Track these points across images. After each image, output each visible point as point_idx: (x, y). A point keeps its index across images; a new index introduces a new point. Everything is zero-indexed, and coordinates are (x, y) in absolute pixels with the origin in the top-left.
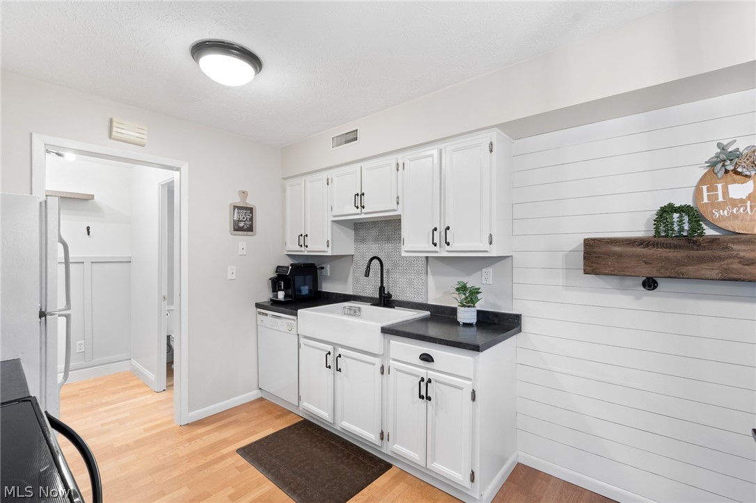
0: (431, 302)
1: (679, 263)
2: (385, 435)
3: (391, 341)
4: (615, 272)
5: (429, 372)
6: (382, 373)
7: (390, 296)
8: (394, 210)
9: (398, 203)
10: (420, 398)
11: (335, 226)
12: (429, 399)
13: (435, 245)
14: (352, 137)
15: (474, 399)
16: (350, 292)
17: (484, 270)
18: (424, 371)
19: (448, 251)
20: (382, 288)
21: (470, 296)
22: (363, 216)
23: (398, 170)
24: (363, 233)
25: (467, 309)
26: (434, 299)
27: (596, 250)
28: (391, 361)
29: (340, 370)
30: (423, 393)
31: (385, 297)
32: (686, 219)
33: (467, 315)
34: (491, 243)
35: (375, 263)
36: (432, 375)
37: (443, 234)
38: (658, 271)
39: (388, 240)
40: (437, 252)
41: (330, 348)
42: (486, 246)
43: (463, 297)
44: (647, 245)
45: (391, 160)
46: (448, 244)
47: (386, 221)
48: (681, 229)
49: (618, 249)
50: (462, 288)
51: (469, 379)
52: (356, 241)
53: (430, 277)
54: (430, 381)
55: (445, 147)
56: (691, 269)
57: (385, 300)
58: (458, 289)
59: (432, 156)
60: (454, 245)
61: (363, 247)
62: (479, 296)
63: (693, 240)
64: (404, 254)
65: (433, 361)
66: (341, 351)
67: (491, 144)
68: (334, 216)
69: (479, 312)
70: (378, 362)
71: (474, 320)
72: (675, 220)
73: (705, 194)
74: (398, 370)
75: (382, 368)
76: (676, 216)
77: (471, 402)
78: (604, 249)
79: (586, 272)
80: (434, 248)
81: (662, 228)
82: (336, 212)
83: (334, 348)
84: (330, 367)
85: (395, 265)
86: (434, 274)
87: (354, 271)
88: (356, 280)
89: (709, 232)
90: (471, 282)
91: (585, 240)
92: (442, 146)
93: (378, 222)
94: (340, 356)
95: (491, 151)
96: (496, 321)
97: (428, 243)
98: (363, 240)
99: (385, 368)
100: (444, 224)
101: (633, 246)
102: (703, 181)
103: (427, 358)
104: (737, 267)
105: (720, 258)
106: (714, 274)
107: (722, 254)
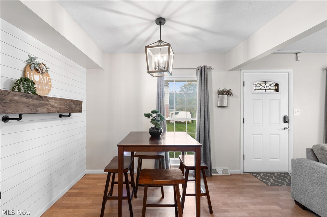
73: (28, 76)
104: (50, 108)
105: (46, 105)
106: (45, 111)
107: (47, 103)
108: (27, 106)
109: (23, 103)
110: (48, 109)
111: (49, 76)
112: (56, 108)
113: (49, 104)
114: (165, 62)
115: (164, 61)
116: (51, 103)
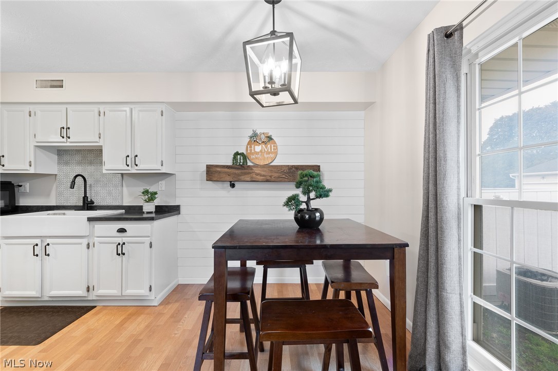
0: (125, 204)
1: (239, 175)
2: (91, 288)
3: (95, 226)
4: (218, 180)
5: (123, 238)
6: (88, 248)
7: (92, 202)
8: (97, 142)
9: (100, 138)
10: (117, 254)
11: (39, 151)
12: (124, 254)
13: (128, 166)
14: (59, 84)
15: (151, 247)
16: (53, 204)
17: (160, 182)
18: (120, 239)
19: (137, 170)
20: (85, 198)
21: (151, 196)
22: (68, 144)
23: (99, 115)
24: (66, 158)
25: (148, 204)
26: (127, 202)
27: (211, 170)
28: (95, 238)
29: (48, 255)
30: (120, 252)
31: (88, 204)
32: (242, 157)
33: (149, 207)
34: (162, 165)
35: (79, 179)
36: (125, 240)
37: (133, 159)
38: (232, 179)
39: (91, 163)
40: (129, 170)
41: (38, 241)
42: (160, 167)
43: (147, 197)
44: (229, 168)
45: (95, 108)
46: (137, 165)
47: (88, 150)
48: (240, 162)
49: (219, 169)
50: (146, 192)
51: (149, 237)
52: (59, 163)
53: (125, 189)
54: (124, 244)
55: (134, 108)
56: (242, 178)
57: (88, 205)
58: (143, 193)
59: (125, 111)
60: (141, 166)
61: (66, 169)
62: (156, 196)
63: (243, 167)
64: (104, 172)
65: (126, 231)
66: (49, 241)
67: (162, 111)
68: (37, 142)
69: (157, 207)
70: (85, 242)
71: (153, 210)
72: (239, 158)
73: (249, 149)
74: (100, 243)
75: (88, 244)
76: (239, 156)
77: (150, 249)
78: (214, 169)
79: (207, 180)
80: (128, 168)
81: (235, 161)
82: (39, 138)
83: (42, 241)
84: (37, 255)
85: (97, 181)
86: (127, 186)
87: (57, 187)
88: (59, 194)
89: (249, 163)
90: (152, 189)
91: (207, 165)
92: (132, 106)
93: (81, 150)
94: (48, 245)
95: (162, 115)
96: (167, 210)
97: (123, 164)
98: (67, 163)
99: (90, 245)
100: (134, 153)
101: (224, 168)
102: (248, 144)
103: (122, 230)
104: (254, 176)
105: (250, 173)
106: (248, 179)
107: (251, 171)
108: (229, 175)
109: (225, 173)
110: (252, 177)
111: (275, 143)
112: (264, 176)
113: (253, 172)
114: (285, 74)
115: (283, 72)
116: (256, 171)
